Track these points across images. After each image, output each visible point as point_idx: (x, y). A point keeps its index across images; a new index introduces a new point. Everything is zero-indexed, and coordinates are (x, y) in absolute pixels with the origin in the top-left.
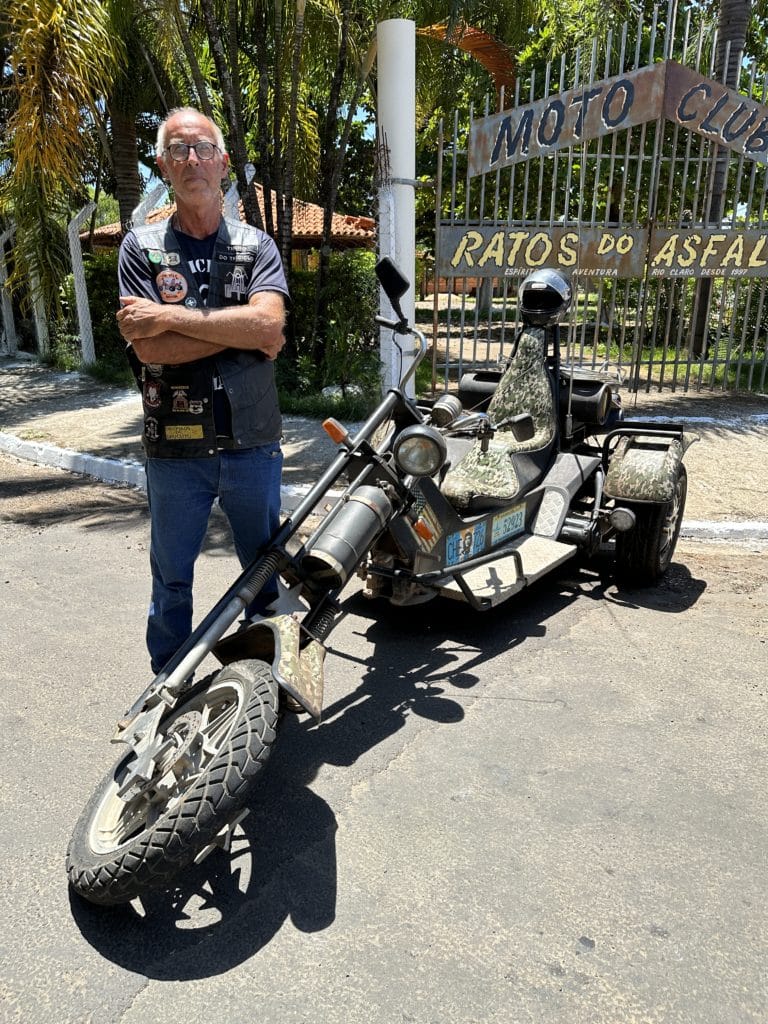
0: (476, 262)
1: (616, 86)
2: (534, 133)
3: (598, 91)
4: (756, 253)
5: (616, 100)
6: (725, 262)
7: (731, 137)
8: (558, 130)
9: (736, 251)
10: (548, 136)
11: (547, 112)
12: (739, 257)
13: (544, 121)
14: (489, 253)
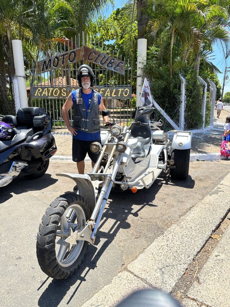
0: (41, 95)
1: (71, 53)
2: (52, 64)
3: (67, 54)
4: (113, 93)
5: (71, 56)
6: (105, 95)
7: (102, 64)
8: (58, 63)
9: (108, 92)
10: (55, 65)
11: (54, 60)
12: (109, 94)
13: (54, 61)
14: (44, 93)
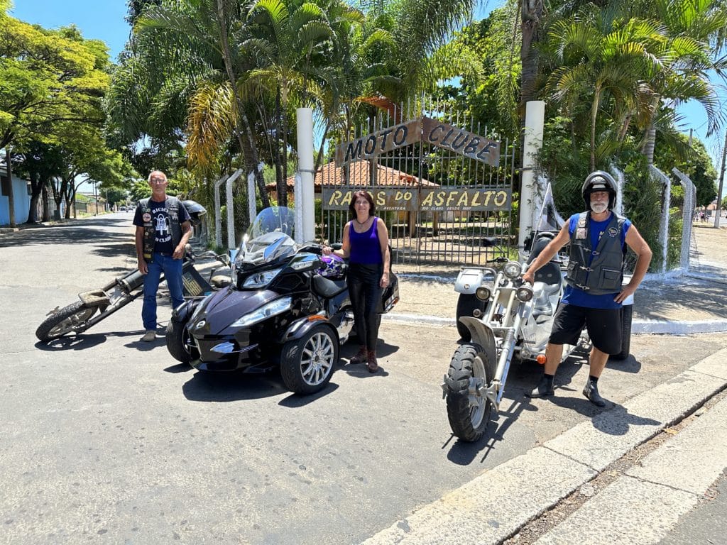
0: (339, 204)
1: (399, 128)
2: (363, 150)
3: (391, 131)
4: (475, 199)
5: (399, 134)
6: (459, 204)
7: (456, 147)
8: (374, 148)
9: (464, 198)
10: (369, 151)
11: (368, 141)
12: (466, 202)
13: (367, 145)
14: (345, 200)
